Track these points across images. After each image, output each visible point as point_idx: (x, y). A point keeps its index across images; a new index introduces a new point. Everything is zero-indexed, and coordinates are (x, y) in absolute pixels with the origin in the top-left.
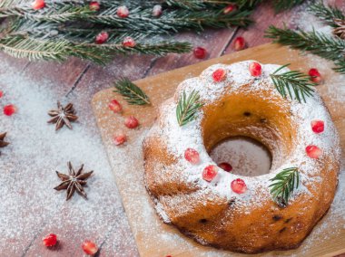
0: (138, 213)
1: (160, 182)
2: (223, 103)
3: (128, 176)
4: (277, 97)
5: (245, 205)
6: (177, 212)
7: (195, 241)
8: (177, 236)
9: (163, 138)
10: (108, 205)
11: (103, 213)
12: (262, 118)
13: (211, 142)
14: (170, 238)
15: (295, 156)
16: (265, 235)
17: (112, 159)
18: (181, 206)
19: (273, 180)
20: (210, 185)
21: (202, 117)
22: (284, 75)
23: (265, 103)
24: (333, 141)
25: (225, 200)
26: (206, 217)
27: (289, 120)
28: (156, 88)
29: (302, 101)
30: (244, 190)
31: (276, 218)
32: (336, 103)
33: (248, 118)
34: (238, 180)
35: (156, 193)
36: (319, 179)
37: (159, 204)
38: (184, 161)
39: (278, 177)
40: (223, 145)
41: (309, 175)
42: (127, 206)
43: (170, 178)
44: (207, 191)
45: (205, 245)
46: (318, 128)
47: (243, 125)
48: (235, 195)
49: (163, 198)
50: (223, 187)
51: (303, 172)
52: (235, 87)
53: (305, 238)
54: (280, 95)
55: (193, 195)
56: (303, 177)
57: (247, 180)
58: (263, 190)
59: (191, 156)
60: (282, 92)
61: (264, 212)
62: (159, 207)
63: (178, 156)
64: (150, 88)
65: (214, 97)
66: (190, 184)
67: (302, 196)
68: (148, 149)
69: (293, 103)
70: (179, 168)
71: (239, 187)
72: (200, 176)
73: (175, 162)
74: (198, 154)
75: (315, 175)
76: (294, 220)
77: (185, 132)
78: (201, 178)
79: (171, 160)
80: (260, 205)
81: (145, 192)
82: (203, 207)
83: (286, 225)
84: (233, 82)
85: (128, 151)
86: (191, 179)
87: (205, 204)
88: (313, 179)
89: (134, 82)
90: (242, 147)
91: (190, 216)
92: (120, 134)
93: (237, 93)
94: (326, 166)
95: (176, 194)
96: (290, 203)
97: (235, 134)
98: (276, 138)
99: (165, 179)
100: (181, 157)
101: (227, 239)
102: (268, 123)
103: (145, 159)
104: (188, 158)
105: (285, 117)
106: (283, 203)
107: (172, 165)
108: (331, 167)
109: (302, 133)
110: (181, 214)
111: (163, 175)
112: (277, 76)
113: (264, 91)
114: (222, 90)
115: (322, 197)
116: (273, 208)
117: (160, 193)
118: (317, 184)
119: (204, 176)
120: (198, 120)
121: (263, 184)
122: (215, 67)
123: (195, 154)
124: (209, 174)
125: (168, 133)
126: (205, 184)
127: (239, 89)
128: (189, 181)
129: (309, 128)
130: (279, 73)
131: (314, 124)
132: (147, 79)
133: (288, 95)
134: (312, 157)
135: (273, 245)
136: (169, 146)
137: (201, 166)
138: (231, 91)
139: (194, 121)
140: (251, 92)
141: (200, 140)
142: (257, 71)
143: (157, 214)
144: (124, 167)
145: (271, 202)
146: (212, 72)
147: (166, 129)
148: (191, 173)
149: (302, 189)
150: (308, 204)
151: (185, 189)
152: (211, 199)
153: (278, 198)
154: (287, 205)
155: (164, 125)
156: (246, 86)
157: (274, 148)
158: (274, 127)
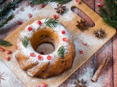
0: (23, 77)
1: (26, 66)
2: (34, 36)
3: (15, 68)
4: (49, 28)
6: (34, 72)
7: (43, 78)
8: (37, 79)
9: (22, 53)
10: (13, 79)
11: (12, 82)
12: (47, 35)
13: (35, 48)
14: (35, 80)
15: (61, 43)
16: (61, 68)
17: (8, 65)
18: (35, 70)
19: (58, 52)
20: (41, 61)
21: (30, 42)
22: (48, 21)
23: (46, 31)
24: (69, 34)
25: (47, 63)
26: (43, 70)
27: (55, 33)
28: (11, 39)
29: (56, 27)
30: (51, 58)
31: (63, 62)
32: (64, 22)
33: (43, 37)
34: (48, 56)
35: (26, 69)
36: (70, 46)
38: (31, 57)
39: (59, 51)
40: (38, 47)
41: (67, 46)
43: (29, 63)
44: (41, 63)
45: (46, 78)
46: (63, 33)
47: (42, 40)
48: (49, 60)
49: (29, 70)
50: (45, 60)
51: (64, 46)
52: (36, 30)
53: (72, 64)
55: (37, 65)
56: (65, 48)
57: (50, 55)
58: (56, 56)
59: (32, 55)
60: (49, 26)
61: (59, 62)
62: (29, 73)
64: (9, 40)
65: (31, 35)
66: (35, 63)
67: (67, 53)
68: (18, 58)
69: (54, 28)
70: (30, 60)
71: (49, 58)
72: (37, 59)
73: (28, 58)
74: (34, 54)
75: (68, 46)
76: (68, 60)
77: (28, 49)
78: (38, 60)
79: (27, 58)
80: (57, 60)
81: (22, 70)
82: (42, 68)
83: (66, 63)
84: (35, 29)
85: (12, 61)
86: (35, 61)
88: (68, 47)
89: (4, 40)
90: (44, 46)
91: (39, 72)
92: (7, 57)
94: (70, 42)
95: (32, 67)
97: (41, 43)
98: (53, 39)
99: (27, 64)
100: (29, 56)
101: (52, 73)
102: (49, 36)
103: (18, 61)
104: (32, 56)
105: (53, 33)
106: (63, 57)
107: (28, 60)
108: (71, 42)
109: (60, 35)
110: (36, 72)
111: (26, 64)
112: (46, 22)
113: (44, 28)
115: (72, 51)
116: (61, 60)
117: (27, 69)
118: (70, 48)
119: (39, 59)
121: (55, 54)
122: (28, 27)
123: (33, 54)
124: (40, 58)
125: (22, 51)
126: (40, 61)
127: (37, 30)
129: (61, 34)
130: (46, 21)
131: (62, 32)
132: (7, 37)
133: (52, 26)
134: (65, 41)
135: (65, 69)
136: (25, 55)
137: (36, 57)
138: (35, 32)
139: (29, 45)
141: (33, 49)
142: (40, 23)
143: (29, 75)
144: (12, 66)
145: (59, 58)
146: (27, 29)
147: (21, 50)
148: (34, 59)
149: (66, 51)
150: (69, 54)
151: (35, 65)
152: (43, 65)
153: (61, 56)
154: (64, 57)
155: (20, 49)
156: (39, 28)
157: (53, 42)
158: (51, 37)
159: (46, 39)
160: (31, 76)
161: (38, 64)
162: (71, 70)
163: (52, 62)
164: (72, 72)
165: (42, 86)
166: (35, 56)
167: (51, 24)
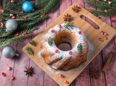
1: (52, 61)
2: (56, 37)
6: (58, 66)
7: (65, 70)
9: (48, 51)
12: (65, 36)
15: (78, 41)
18: (59, 64)
19: (77, 48)
22: (67, 25)
23: (65, 33)
25: (69, 58)
27: (72, 34)
29: (73, 29)
31: (81, 56)
33: (62, 38)
35: (51, 64)
41: (84, 44)
43: (54, 59)
44: (64, 58)
46: (80, 33)
48: (71, 55)
49: (53, 64)
52: (57, 32)
54: (68, 29)
56: (83, 45)
57: (71, 51)
58: (76, 51)
62: (53, 67)
63: (54, 53)
65: (54, 36)
67: (84, 49)
68: (44, 55)
69: (71, 30)
70: (55, 55)
71: (71, 53)
74: (58, 50)
77: (53, 47)
80: (77, 55)
82: (65, 62)
83: (83, 57)
90: (62, 45)
91: (62, 65)
95: (57, 62)
96: (83, 51)
97: (60, 43)
101: (72, 66)
102: (67, 37)
103: (44, 58)
104: (56, 52)
106: (81, 52)
107: (53, 56)
108: (86, 40)
110: (60, 65)
111: (51, 59)
113: (64, 30)
114: (55, 34)
116: (80, 54)
118: (86, 45)
120: (54, 43)
122: (51, 30)
125: (48, 49)
128: (59, 57)
129: (78, 34)
130: (65, 25)
135: (81, 62)
136: (50, 52)
141: (56, 47)
146: (51, 31)
149: (84, 47)
150: (86, 50)
151: (59, 60)
152: (66, 59)
155: (46, 48)
156: (60, 31)
159: (64, 40)
160: (55, 69)
161: (62, 58)
162: (86, 63)
163: (74, 56)
166: (59, 52)
167: (69, 27)
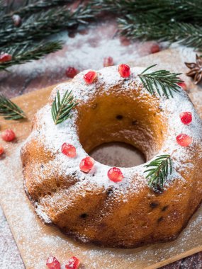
0: (19, 219)
1: (39, 181)
3: (8, 186)
4: (146, 95)
5: (122, 192)
6: (57, 209)
8: (58, 238)
9: (40, 137)
12: (134, 120)
14: (52, 240)
15: (167, 146)
16: (144, 225)
19: (148, 166)
20: (88, 177)
21: (77, 116)
22: (153, 74)
23: (136, 104)
25: (103, 189)
26: (86, 211)
27: (159, 116)
29: (170, 97)
30: (120, 178)
31: (153, 206)
33: (121, 122)
34: (114, 168)
35: (35, 195)
36: (191, 166)
37: (39, 207)
38: (62, 157)
41: (182, 162)
42: (8, 214)
43: (49, 174)
44: (85, 182)
45: (86, 243)
47: (117, 130)
48: (113, 183)
49: (43, 200)
50: (100, 177)
51: (175, 159)
52: (106, 88)
54: (148, 93)
55: (72, 188)
56: (176, 164)
58: (138, 178)
59: (67, 150)
60: (151, 90)
61: (142, 200)
62: (40, 210)
63: (55, 151)
64: (25, 104)
65: (86, 98)
66: (68, 176)
67: (176, 182)
68: (26, 154)
69: (161, 100)
70: (57, 162)
71: (115, 177)
72: (78, 169)
73: (52, 158)
74: (75, 149)
75: (187, 162)
76: (170, 208)
77: (61, 130)
79: (49, 157)
83: (163, 214)
84: (104, 84)
85: (7, 163)
86: (69, 172)
87: (84, 195)
88: (185, 165)
90: (116, 152)
91: (70, 211)
93: (108, 94)
94: (197, 154)
95: (55, 191)
96: (165, 189)
98: (148, 138)
99: (44, 177)
100: (58, 153)
101: (107, 234)
102: (140, 125)
103: (24, 166)
105: (155, 114)
106: (158, 189)
107: (50, 162)
108: (201, 156)
109: (171, 125)
112: (144, 76)
113: (134, 91)
114: (94, 91)
115: (195, 185)
116: (149, 195)
117: (40, 194)
118: (189, 170)
119: (82, 168)
120: (73, 118)
121: (138, 172)
123: (72, 148)
124: (87, 166)
125: (44, 133)
126: (83, 175)
127: (110, 90)
128: (67, 174)
129: (179, 120)
131: (182, 115)
133: (157, 92)
134: (182, 145)
135: (152, 237)
136: (46, 144)
137: (77, 160)
138: (103, 92)
139: (69, 119)
140: (122, 93)
142: (126, 71)
143: (38, 217)
144: (3, 177)
145: (147, 188)
146: (83, 76)
147: (42, 130)
148: (68, 166)
149: (176, 175)
150: (182, 190)
151: (64, 184)
152: (89, 189)
153: (154, 184)
154: (162, 190)
156: (117, 86)
157: (147, 149)
158: (145, 128)
159: (128, 133)
160: (43, 220)
162: (172, 249)
164: (175, 254)
165: (64, 263)
166: (75, 156)
167: (156, 85)
